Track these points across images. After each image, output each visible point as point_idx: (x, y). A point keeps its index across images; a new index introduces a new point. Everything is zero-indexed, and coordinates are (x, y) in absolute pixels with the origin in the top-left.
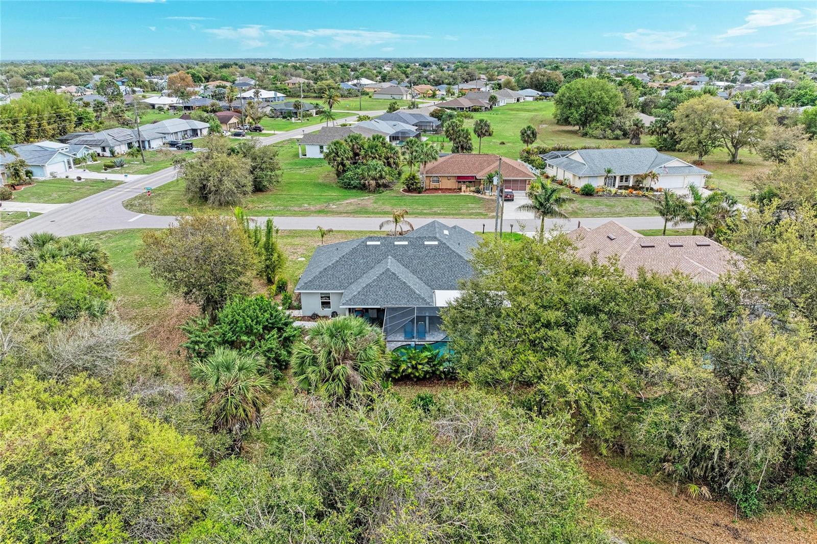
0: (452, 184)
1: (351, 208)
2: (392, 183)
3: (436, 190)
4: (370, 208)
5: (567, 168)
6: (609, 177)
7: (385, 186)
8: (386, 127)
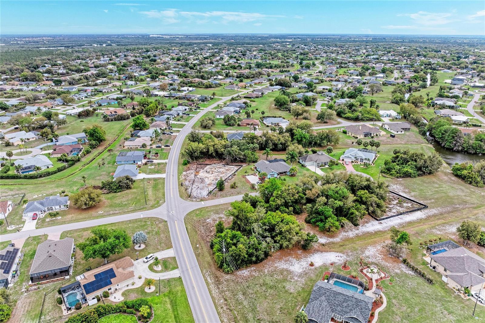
0: (245, 125)
2: (235, 124)
3: (243, 126)
4: (232, 129)
5: (266, 121)
6: (272, 124)
8: (232, 109)
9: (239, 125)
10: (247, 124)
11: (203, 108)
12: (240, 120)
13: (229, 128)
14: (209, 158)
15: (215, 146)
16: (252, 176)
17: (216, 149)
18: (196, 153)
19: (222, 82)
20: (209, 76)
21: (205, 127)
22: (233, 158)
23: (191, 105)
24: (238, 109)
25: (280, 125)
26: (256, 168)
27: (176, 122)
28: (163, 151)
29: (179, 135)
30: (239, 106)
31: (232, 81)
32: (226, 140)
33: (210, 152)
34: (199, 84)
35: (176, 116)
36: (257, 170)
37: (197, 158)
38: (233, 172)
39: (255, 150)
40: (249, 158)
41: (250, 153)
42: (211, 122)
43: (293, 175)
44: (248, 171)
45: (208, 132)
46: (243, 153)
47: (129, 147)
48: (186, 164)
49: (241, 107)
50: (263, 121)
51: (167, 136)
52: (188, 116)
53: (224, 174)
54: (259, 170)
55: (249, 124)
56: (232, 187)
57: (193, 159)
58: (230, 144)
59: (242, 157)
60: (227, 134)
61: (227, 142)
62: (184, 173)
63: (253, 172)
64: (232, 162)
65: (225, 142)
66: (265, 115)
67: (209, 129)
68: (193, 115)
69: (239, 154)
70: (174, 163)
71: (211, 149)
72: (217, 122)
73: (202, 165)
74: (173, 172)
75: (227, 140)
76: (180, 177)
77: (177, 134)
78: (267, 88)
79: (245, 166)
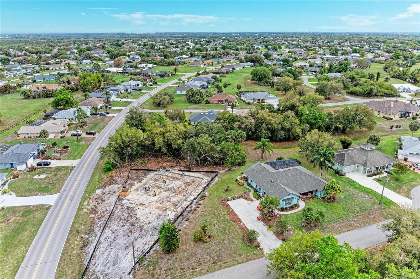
0: (216, 102)
1: (193, 108)
2: (202, 101)
3: (213, 103)
4: (198, 107)
5: (245, 97)
6: (255, 100)
7: (200, 102)
8: (198, 84)
9: (207, 102)
10: (219, 101)
11: (161, 84)
12: (209, 95)
13: (194, 106)
14: (155, 156)
15: (166, 135)
16: (242, 200)
17: (168, 139)
18: (129, 149)
19: (186, 61)
20: (173, 56)
21: (159, 105)
22: (199, 157)
23: (145, 80)
24: (206, 83)
25: (265, 101)
26: (246, 179)
27: (119, 99)
28: (81, 143)
29: (118, 116)
30: (206, 80)
31: (197, 59)
32: (186, 124)
33: (158, 147)
34: (161, 62)
35: (123, 91)
36: (249, 185)
37: (131, 157)
38: (201, 189)
39: (239, 141)
40: (231, 157)
41: (231, 148)
42: (167, 98)
43: (331, 200)
44: (231, 187)
45: (161, 111)
46: (218, 148)
47: (27, 136)
48: (109, 170)
49: (208, 82)
50: (240, 97)
51: (99, 118)
52: (139, 92)
53: (180, 196)
54: (254, 185)
55: (221, 101)
56: (199, 240)
57: (123, 160)
58: (194, 131)
59: (216, 155)
60: (190, 115)
61: (188, 126)
62: (99, 192)
63: (241, 191)
64: (197, 165)
65: (185, 126)
66: (242, 90)
67: (165, 107)
68: (146, 91)
69: (212, 149)
70: (87, 169)
71: (159, 140)
72: (176, 99)
73: (140, 173)
74: (76, 190)
75: (190, 124)
76: (86, 203)
77: (115, 115)
78: (237, 65)
79: (224, 174)
